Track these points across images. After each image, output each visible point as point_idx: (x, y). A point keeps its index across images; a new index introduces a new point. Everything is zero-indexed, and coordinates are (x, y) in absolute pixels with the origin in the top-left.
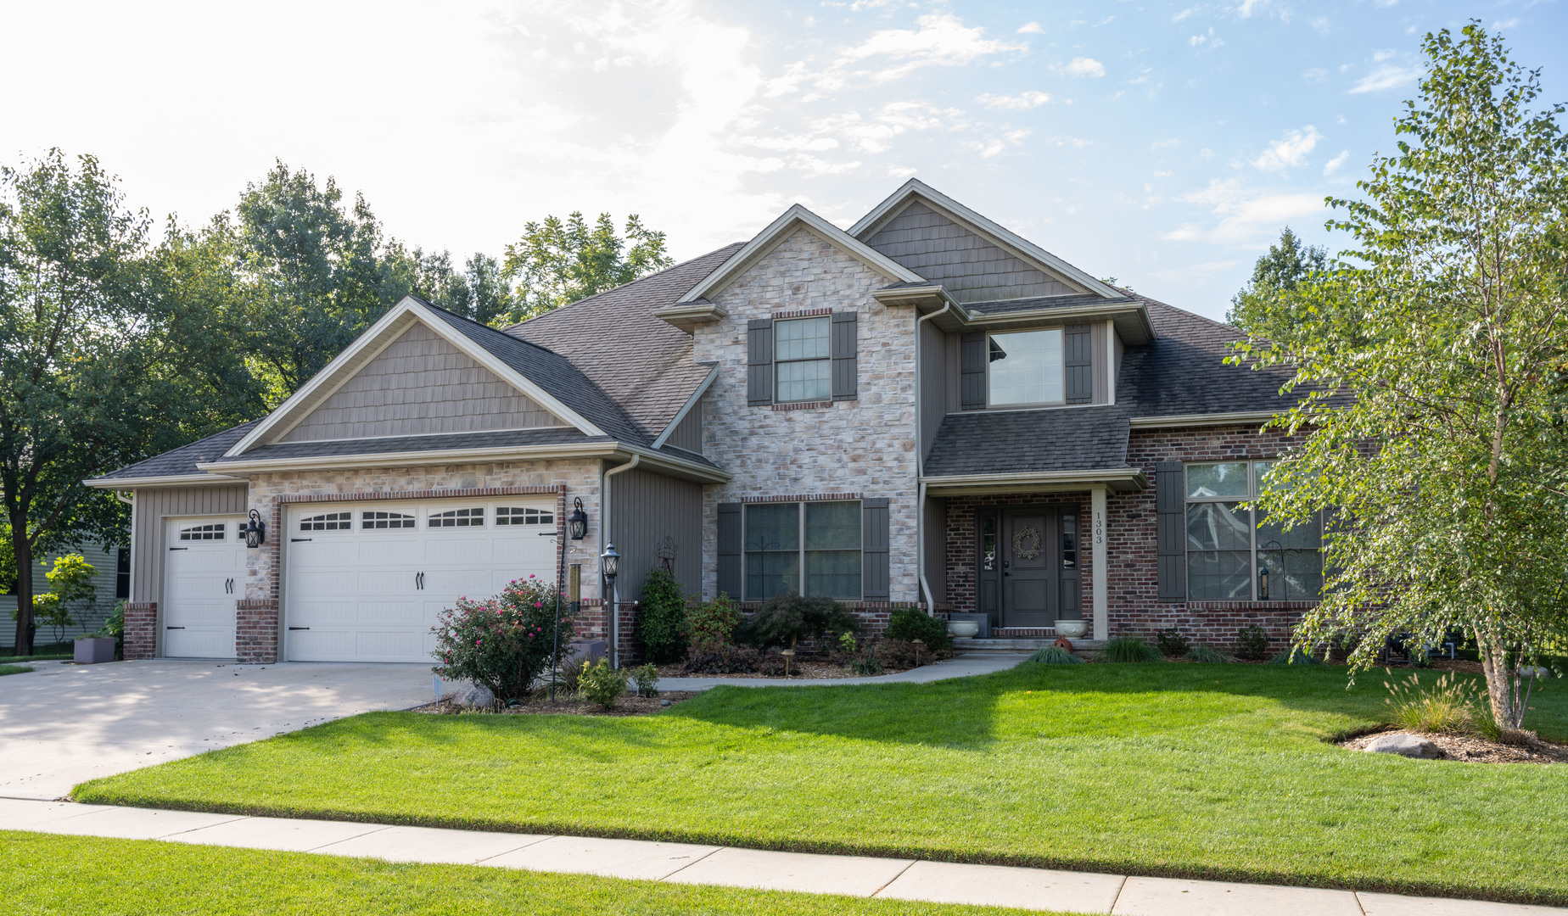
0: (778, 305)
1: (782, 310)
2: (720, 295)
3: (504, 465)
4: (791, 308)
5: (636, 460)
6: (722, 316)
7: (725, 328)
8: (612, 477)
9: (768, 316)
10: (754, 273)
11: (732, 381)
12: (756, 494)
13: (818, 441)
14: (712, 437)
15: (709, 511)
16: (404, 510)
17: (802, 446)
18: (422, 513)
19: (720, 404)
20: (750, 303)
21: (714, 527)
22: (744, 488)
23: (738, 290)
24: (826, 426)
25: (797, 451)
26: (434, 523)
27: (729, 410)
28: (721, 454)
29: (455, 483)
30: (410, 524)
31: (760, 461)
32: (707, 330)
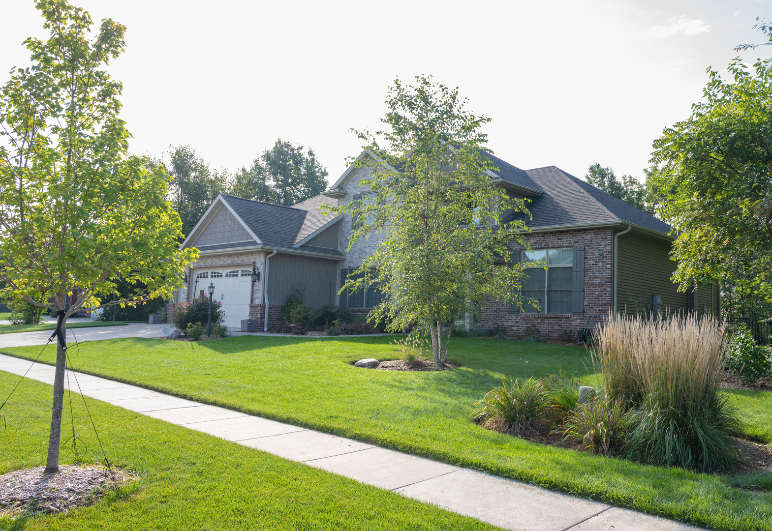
0: (363, 188)
1: (363, 190)
2: (346, 185)
3: (242, 254)
4: (366, 189)
5: (275, 252)
6: (346, 194)
7: (347, 198)
8: (270, 258)
9: (359, 193)
10: (356, 176)
11: (348, 220)
12: (352, 265)
13: (372, 243)
14: (341, 242)
15: (339, 272)
16: (220, 271)
17: (367, 245)
18: (224, 272)
19: (344, 229)
20: (354, 188)
21: (340, 278)
22: (349, 262)
23: (351, 183)
24: (374, 237)
25: (365, 247)
26: (227, 276)
27: (346, 231)
28: (343, 249)
29: (229, 261)
30: (221, 276)
31: (354, 251)
32: (342, 199)
